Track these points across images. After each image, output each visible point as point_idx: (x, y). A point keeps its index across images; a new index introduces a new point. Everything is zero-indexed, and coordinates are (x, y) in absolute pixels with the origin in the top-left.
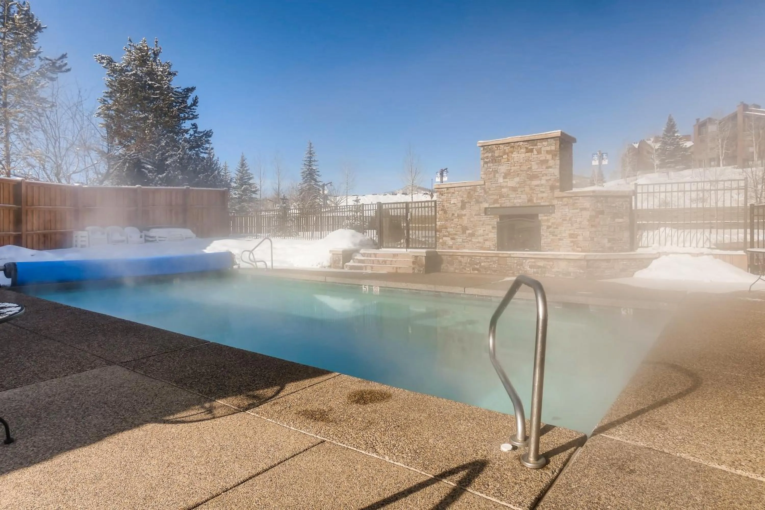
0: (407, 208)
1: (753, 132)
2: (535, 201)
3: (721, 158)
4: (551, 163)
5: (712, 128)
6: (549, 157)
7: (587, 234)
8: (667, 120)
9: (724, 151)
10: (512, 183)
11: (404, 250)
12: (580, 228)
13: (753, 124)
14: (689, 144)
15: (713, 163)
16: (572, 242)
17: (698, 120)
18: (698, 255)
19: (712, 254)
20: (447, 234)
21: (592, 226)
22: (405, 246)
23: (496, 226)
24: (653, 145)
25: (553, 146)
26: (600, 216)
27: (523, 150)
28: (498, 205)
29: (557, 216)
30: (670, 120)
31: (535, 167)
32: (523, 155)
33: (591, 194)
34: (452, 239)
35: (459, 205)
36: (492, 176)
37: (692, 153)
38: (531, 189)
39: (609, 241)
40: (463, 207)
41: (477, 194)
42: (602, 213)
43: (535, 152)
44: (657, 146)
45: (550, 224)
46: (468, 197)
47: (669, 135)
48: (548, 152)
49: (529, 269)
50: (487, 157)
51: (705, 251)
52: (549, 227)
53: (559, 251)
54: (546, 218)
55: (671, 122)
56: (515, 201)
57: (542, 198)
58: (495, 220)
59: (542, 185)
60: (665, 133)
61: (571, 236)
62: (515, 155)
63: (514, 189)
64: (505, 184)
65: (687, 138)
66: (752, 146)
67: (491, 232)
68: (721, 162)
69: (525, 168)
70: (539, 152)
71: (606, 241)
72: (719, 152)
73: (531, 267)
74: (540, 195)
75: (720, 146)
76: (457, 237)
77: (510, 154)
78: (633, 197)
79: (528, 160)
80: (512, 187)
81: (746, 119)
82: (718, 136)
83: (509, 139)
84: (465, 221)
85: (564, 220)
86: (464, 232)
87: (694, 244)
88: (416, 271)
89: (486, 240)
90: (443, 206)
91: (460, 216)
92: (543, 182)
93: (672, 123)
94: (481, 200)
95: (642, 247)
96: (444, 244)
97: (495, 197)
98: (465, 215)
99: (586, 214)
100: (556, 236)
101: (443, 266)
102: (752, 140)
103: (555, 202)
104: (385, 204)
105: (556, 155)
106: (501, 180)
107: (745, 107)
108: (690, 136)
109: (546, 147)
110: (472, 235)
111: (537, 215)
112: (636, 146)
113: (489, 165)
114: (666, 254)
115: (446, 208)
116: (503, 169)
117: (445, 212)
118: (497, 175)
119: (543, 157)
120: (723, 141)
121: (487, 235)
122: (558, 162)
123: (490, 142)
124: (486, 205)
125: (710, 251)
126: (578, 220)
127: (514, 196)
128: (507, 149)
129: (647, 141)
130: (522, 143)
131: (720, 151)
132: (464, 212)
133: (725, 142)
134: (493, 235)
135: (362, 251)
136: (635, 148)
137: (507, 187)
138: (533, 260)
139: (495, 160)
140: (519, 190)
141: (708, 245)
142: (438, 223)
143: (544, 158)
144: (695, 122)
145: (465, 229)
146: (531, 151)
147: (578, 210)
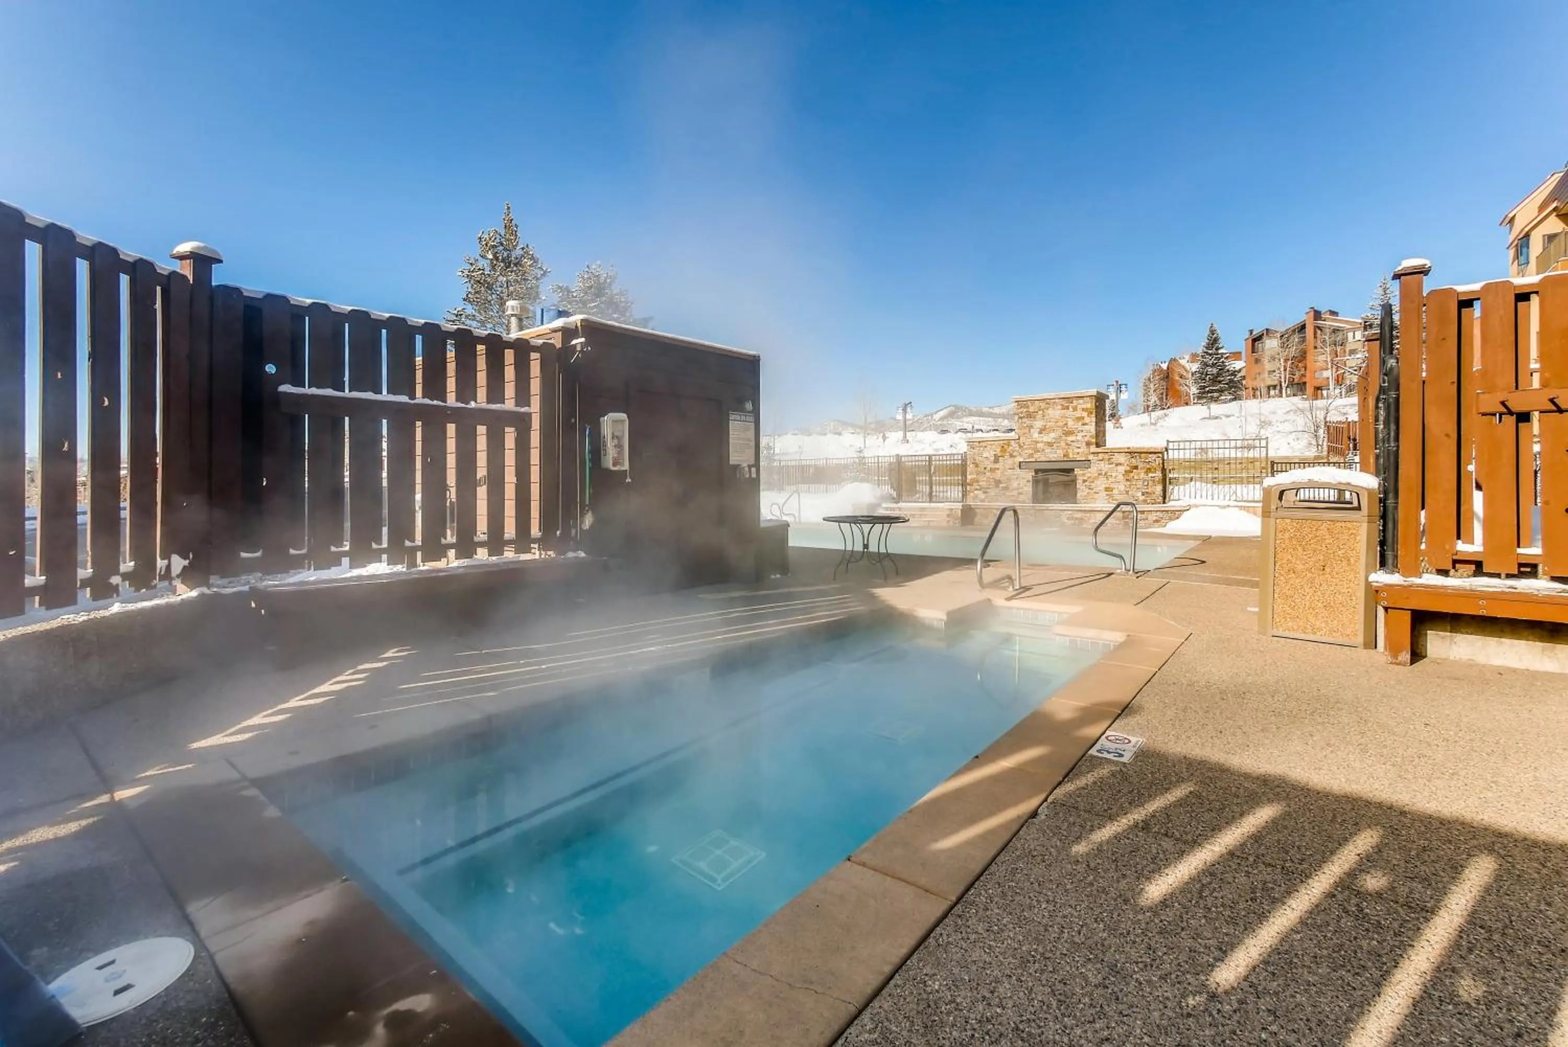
0: (930, 461)
1: (1328, 350)
2: (1071, 456)
3: (1283, 384)
4: (1087, 420)
5: (1271, 344)
6: (1085, 414)
7: (1122, 488)
8: (1208, 332)
9: (1287, 376)
10: (1046, 438)
11: (928, 504)
12: (1116, 482)
13: (1327, 338)
14: (1238, 365)
15: (1272, 392)
16: (1107, 495)
17: (1251, 332)
18: (1224, 507)
19: (1238, 507)
20: (978, 487)
21: (1127, 480)
22: (928, 500)
23: (1031, 479)
24: (1187, 366)
25: (1090, 405)
26: (1134, 471)
27: (1060, 407)
28: (1034, 460)
29: (1093, 470)
30: (1213, 332)
31: (1071, 423)
32: (1059, 412)
33: (1127, 450)
34: (985, 492)
35: (993, 458)
36: (1027, 431)
37: (1244, 378)
38: (1067, 444)
39: (1143, 494)
40: (996, 460)
41: (1011, 448)
42: (1136, 468)
43: (1071, 409)
44: (1195, 367)
45: (1085, 478)
46: (1001, 451)
47: (1210, 352)
48: (1083, 410)
49: (1066, 521)
50: (1022, 413)
51: (1232, 503)
52: (1084, 481)
53: (1095, 503)
54: (1082, 472)
55: (1213, 334)
56: (1052, 456)
57: (1078, 453)
58: (1030, 474)
59: (1078, 441)
60: (1205, 350)
61: (1107, 489)
62: (1050, 411)
63: (1050, 444)
64: (1040, 439)
65: (1237, 356)
66: (1327, 369)
67: (1026, 485)
68: (1284, 391)
69: (1060, 424)
70: (1075, 409)
71: (1140, 494)
72: (1280, 377)
73: (1068, 519)
74: (1077, 450)
75: (1282, 369)
76: (988, 490)
77: (1045, 410)
78: (1165, 453)
79: (1064, 417)
80: (1048, 443)
81: (1319, 332)
82: (1279, 354)
83: (1046, 396)
84: (998, 475)
85: (1099, 474)
86: (997, 486)
87: (1221, 497)
88: (951, 523)
89: (1021, 494)
90: (974, 460)
91: (993, 470)
92: (1079, 438)
93: (1215, 336)
94: (1015, 454)
95: (1173, 500)
96: (976, 497)
97: (1031, 452)
98: (998, 469)
99: (1121, 469)
100: (1092, 489)
101: (977, 519)
102: (1326, 361)
103: (1091, 457)
104: (905, 456)
105: (1091, 413)
106: (1036, 435)
107: (1317, 315)
108: (1240, 353)
109: (1081, 404)
110: (1006, 488)
111: (1073, 470)
112: (1165, 366)
113: (1023, 420)
114: (1196, 506)
115: (977, 461)
116: (1038, 424)
117: (977, 466)
118: (1032, 430)
119: (1079, 413)
120: (1286, 360)
121: (1022, 488)
122: (1094, 419)
123: (1025, 397)
124: (1022, 460)
125: (1236, 503)
126: (1114, 475)
127: (1049, 451)
128: (1043, 405)
129: (1180, 361)
130: (1057, 401)
131: (1283, 376)
132: (997, 466)
133: (1290, 362)
134: (1029, 489)
135: (884, 505)
136: (1162, 370)
137: (1042, 442)
138: (1070, 512)
139: (1030, 416)
140: (1055, 445)
141: (1234, 498)
142: (969, 477)
143: (1079, 415)
144: (1247, 335)
145: (998, 482)
146: (1068, 408)
147: (1114, 465)
